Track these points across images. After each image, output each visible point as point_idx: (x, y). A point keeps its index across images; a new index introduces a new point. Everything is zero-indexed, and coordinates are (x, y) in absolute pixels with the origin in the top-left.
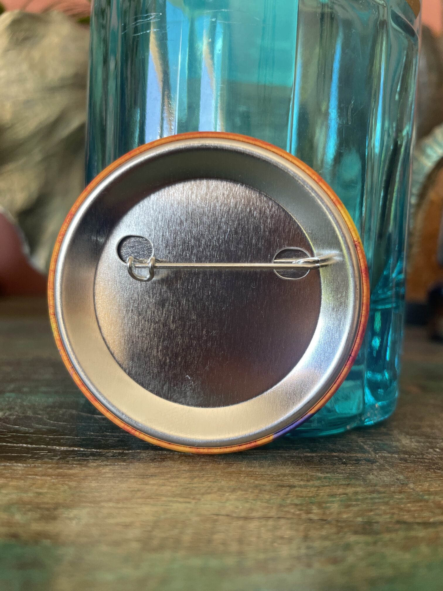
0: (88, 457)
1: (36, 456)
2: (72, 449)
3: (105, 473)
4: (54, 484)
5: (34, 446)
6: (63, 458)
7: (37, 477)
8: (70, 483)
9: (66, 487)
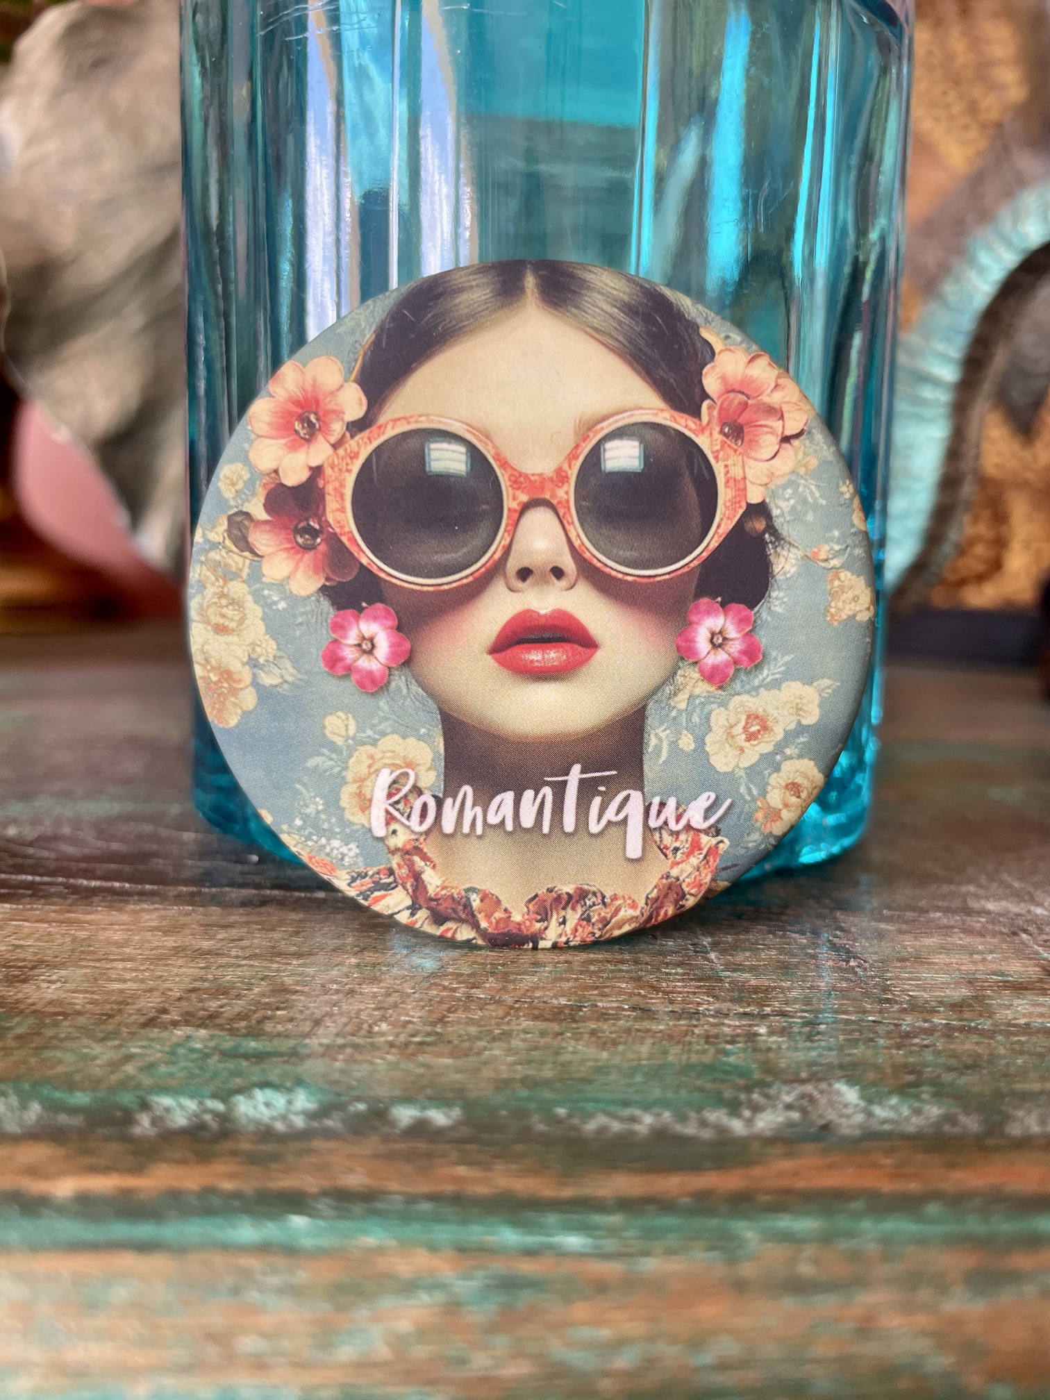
0: (132, 896)
1: (41, 894)
2: (109, 884)
3: (146, 921)
4: (49, 934)
5: (46, 879)
6: (86, 898)
7: (26, 924)
8: (78, 933)
9: (68, 939)
